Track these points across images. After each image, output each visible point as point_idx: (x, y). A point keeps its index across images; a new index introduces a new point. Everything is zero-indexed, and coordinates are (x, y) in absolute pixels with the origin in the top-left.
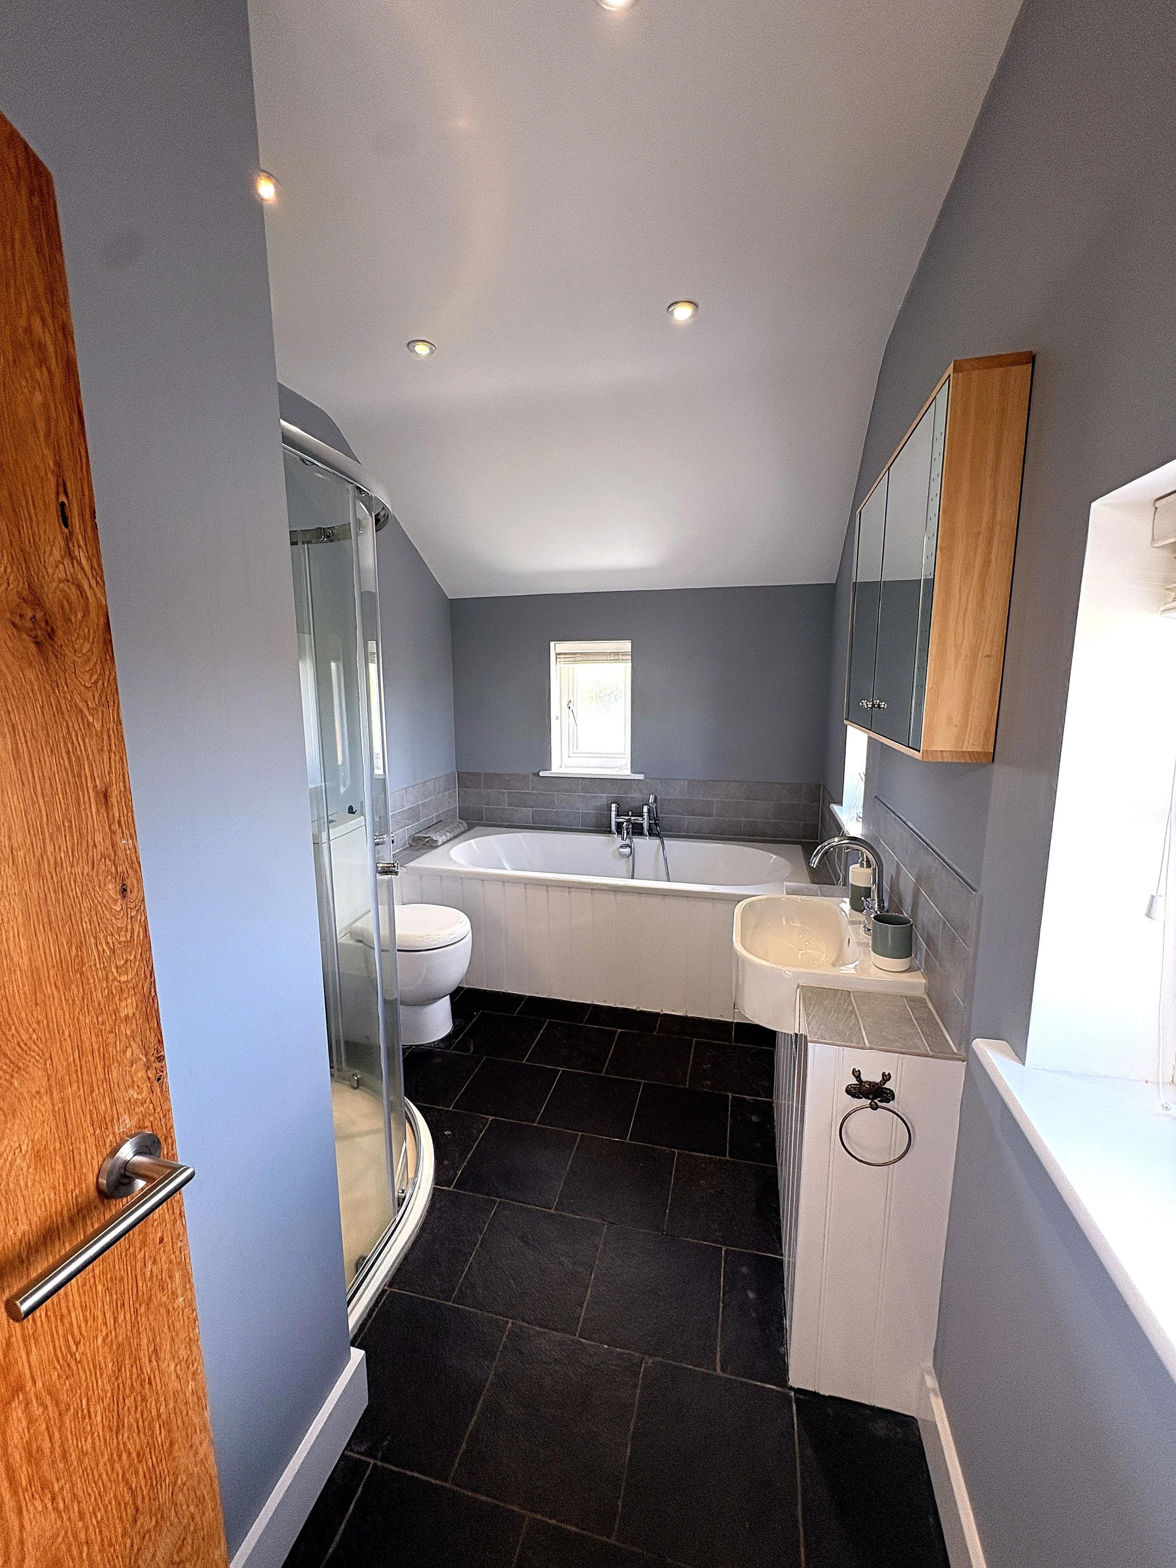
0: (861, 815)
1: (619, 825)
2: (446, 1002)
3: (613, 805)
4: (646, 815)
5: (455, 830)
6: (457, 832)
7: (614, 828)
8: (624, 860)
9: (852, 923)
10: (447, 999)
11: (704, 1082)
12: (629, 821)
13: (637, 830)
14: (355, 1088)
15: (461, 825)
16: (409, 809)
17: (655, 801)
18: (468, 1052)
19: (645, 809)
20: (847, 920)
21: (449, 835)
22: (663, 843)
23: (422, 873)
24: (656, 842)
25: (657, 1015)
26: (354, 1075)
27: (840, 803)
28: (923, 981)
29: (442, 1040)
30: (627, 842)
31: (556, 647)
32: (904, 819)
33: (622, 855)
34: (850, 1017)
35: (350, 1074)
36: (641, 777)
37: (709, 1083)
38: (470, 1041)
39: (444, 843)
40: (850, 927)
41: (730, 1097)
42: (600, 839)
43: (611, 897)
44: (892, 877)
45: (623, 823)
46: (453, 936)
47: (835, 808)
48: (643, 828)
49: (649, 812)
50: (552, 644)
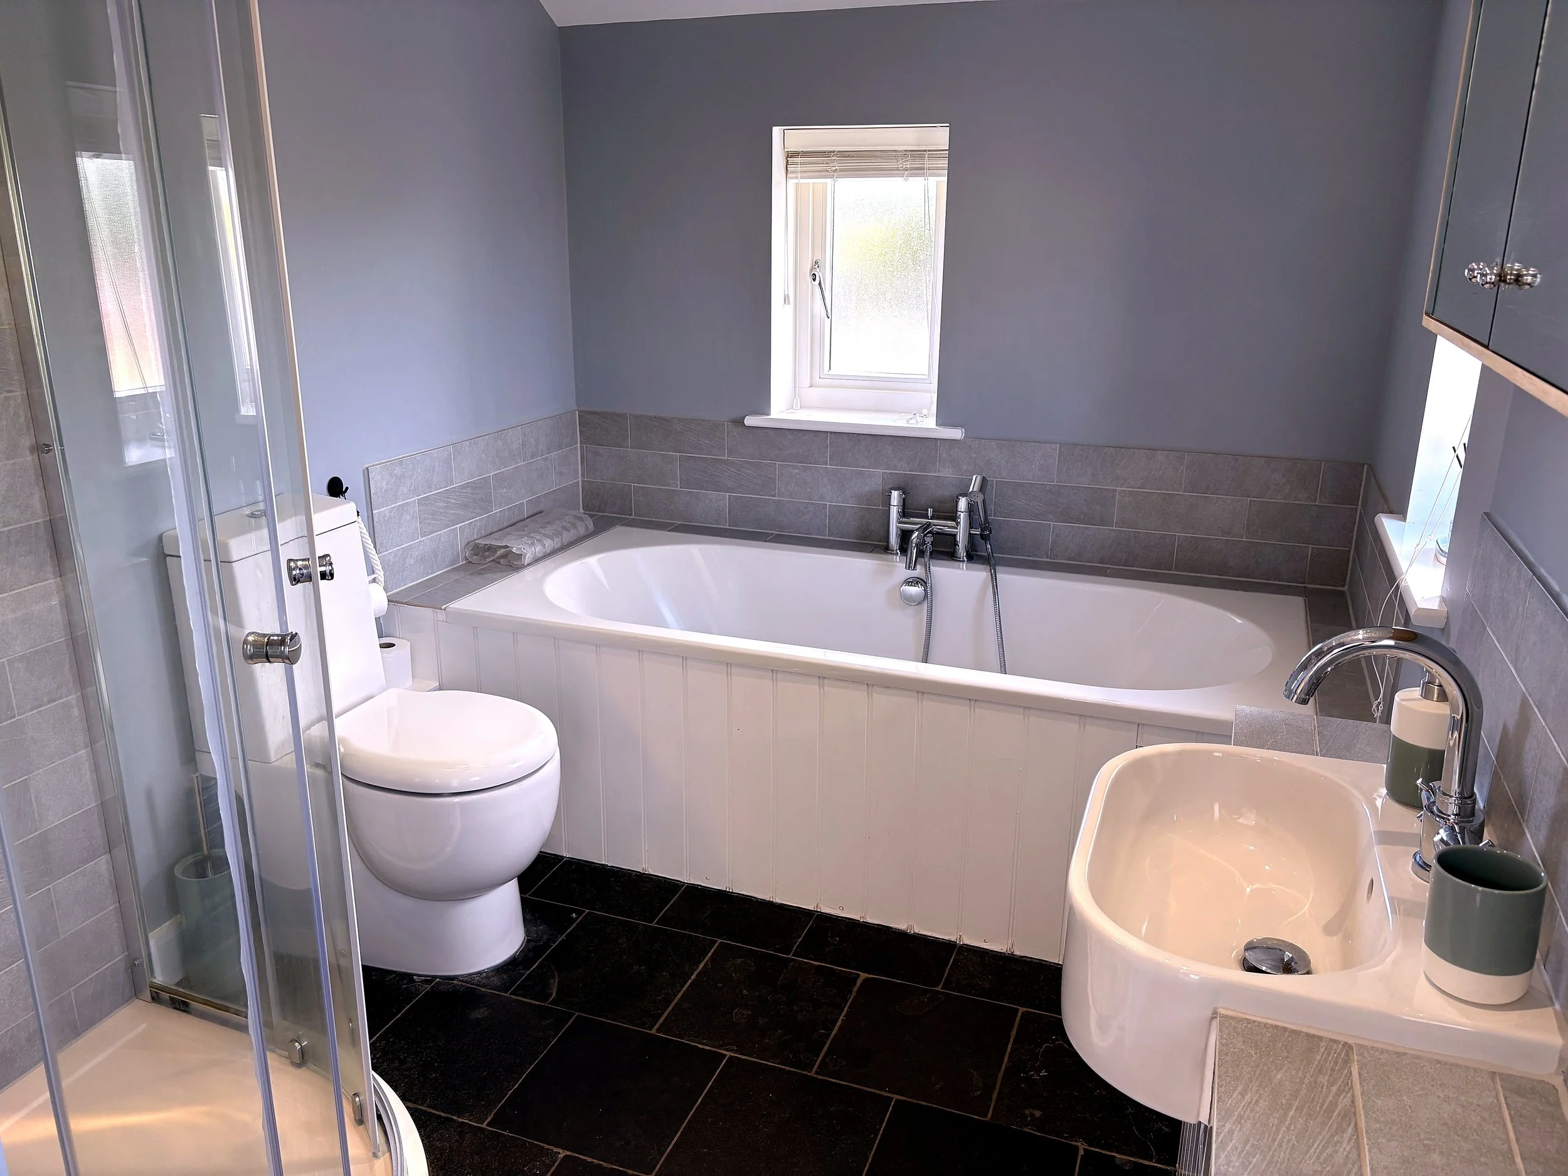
0: (1446, 549)
1: (905, 535)
2: (509, 894)
3: (895, 494)
4: (963, 517)
5: (565, 533)
6: (567, 537)
7: (894, 540)
8: (911, 610)
9: (1386, 838)
10: (512, 887)
11: (1027, 1112)
12: (925, 528)
13: (944, 548)
14: (299, 1065)
15: (578, 523)
16: (463, 487)
17: (983, 488)
18: (545, 999)
19: (963, 504)
20: (1372, 828)
21: (549, 544)
22: (994, 578)
23: (477, 623)
24: (978, 575)
25: (948, 947)
26: (293, 1041)
27: (1399, 510)
28: (1557, 1040)
29: (500, 969)
30: (919, 571)
31: (783, 139)
32: (1556, 587)
33: (908, 600)
34: (1340, 1130)
35: (290, 1035)
36: (957, 434)
37: (1038, 1114)
38: (553, 977)
39: (537, 560)
40: (1377, 849)
41: (1081, 1152)
42: (861, 565)
43: (858, 695)
44: (1505, 727)
45: (911, 532)
46: (516, 765)
47: (1388, 525)
48: (955, 544)
49: (971, 509)
50: (777, 131)
